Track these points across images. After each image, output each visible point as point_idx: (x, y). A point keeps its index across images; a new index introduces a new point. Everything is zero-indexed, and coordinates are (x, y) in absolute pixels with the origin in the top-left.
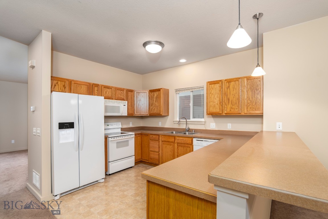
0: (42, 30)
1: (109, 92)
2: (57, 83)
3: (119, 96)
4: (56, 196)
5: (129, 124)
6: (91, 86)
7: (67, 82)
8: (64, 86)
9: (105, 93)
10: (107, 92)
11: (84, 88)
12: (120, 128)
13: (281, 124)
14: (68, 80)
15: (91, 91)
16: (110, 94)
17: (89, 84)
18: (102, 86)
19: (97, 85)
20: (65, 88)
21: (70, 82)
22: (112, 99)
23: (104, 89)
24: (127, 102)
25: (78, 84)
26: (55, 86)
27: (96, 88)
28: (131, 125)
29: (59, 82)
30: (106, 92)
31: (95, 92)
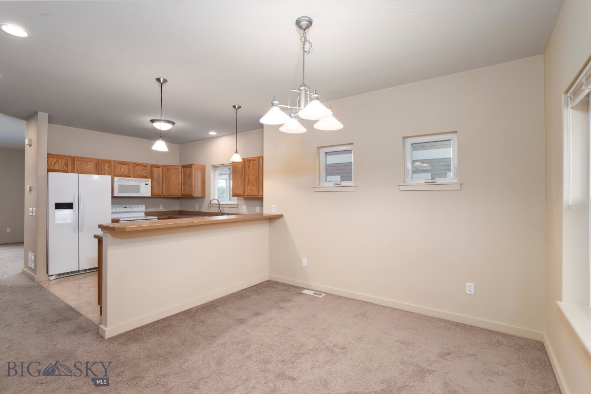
0: (37, 112)
1: (125, 169)
2: (57, 161)
3: (140, 172)
4: (52, 276)
5: (159, 207)
6: (100, 162)
7: (70, 160)
8: (65, 164)
9: (119, 170)
10: (123, 169)
11: (91, 166)
12: (143, 211)
13: (274, 206)
14: (70, 157)
15: (100, 168)
16: (127, 170)
17: (98, 160)
18: (115, 162)
19: (109, 162)
20: (66, 165)
21: (73, 159)
22: (130, 177)
23: (118, 165)
24: (150, 180)
25: (83, 160)
26: (55, 164)
27: (107, 165)
28: (161, 209)
29: (60, 160)
30: (121, 169)
31: (106, 169)
